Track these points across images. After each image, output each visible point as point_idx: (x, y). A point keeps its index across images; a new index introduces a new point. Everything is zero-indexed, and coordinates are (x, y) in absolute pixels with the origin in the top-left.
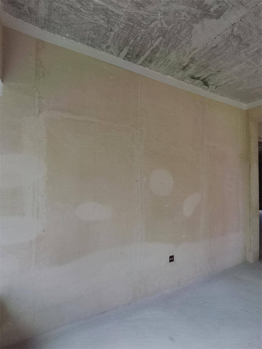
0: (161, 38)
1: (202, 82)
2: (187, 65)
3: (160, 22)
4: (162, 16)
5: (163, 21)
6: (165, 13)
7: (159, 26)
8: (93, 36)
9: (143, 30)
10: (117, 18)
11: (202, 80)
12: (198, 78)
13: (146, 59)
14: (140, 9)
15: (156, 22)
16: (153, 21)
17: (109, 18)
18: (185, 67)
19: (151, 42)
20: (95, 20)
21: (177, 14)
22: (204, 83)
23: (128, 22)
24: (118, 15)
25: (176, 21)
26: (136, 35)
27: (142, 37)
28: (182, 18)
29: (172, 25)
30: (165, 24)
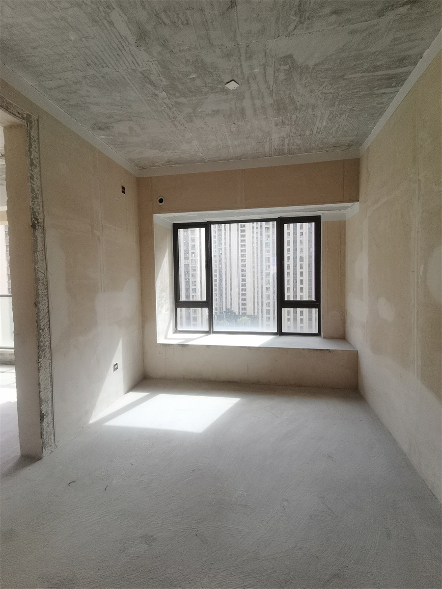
0: (345, 77)
3: (324, 90)
5: (322, 88)
6: (312, 91)
7: (330, 86)
9: (341, 93)
14: (317, 106)
15: (324, 91)
16: (326, 93)
21: (307, 85)
23: (336, 105)
25: (315, 80)
27: (352, 89)
28: (309, 79)
29: (322, 80)
30: (325, 85)
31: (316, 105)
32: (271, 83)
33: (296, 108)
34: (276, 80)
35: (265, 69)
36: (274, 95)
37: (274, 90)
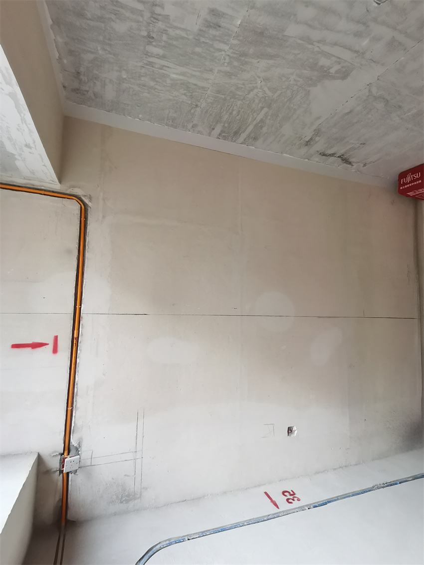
0: (265, 110)
1: (339, 159)
2: (311, 139)
3: (261, 90)
4: (263, 83)
5: (266, 89)
6: (266, 79)
7: (260, 95)
8: (175, 115)
9: (239, 103)
10: (203, 92)
11: (338, 157)
12: (332, 155)
13: (249, 136)
14: (231, 78)
15: (255, 91)
16: (252, 90)
17: (192, 93)
18: (309, 141)
19: (253, 116)
20: (174, 97)
21: (284, 79)
22: (343, 160)
23: (217, 95)
24: (203, 88)
25: (284, 87)
26: (231, 109)
27: (239, 111)
28: (292, 83)
29: (279, 92)
30: (268, 92)
31: (233, 77)
32: (326, 48)
33: (244, 55)
34: (327, 55)
35: (357, 52)
36: (300, 42)
37: (310, 46)
